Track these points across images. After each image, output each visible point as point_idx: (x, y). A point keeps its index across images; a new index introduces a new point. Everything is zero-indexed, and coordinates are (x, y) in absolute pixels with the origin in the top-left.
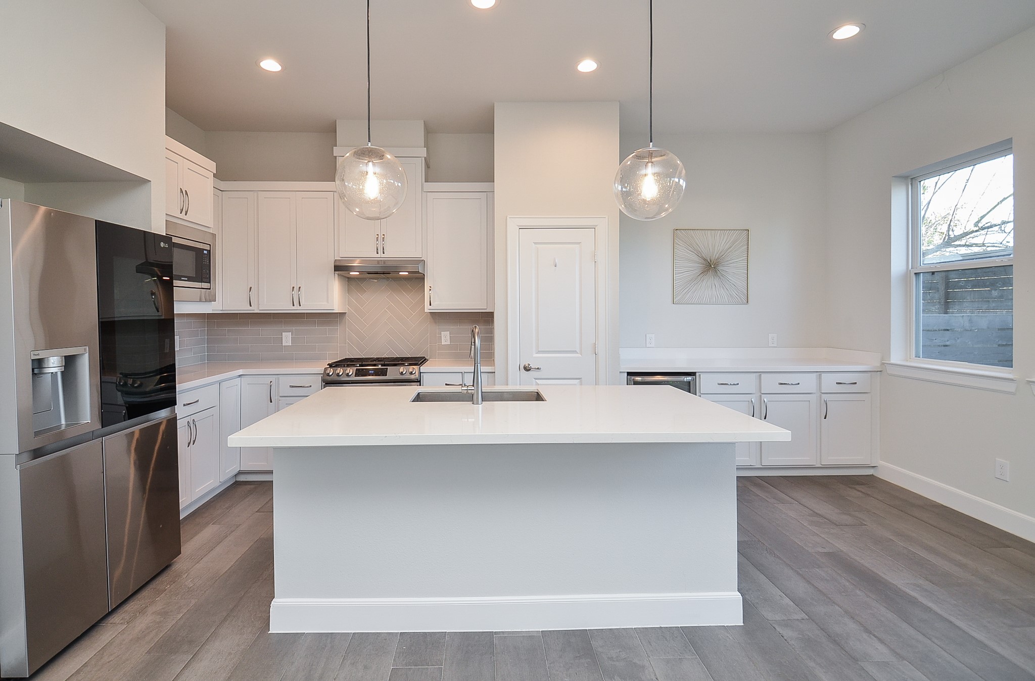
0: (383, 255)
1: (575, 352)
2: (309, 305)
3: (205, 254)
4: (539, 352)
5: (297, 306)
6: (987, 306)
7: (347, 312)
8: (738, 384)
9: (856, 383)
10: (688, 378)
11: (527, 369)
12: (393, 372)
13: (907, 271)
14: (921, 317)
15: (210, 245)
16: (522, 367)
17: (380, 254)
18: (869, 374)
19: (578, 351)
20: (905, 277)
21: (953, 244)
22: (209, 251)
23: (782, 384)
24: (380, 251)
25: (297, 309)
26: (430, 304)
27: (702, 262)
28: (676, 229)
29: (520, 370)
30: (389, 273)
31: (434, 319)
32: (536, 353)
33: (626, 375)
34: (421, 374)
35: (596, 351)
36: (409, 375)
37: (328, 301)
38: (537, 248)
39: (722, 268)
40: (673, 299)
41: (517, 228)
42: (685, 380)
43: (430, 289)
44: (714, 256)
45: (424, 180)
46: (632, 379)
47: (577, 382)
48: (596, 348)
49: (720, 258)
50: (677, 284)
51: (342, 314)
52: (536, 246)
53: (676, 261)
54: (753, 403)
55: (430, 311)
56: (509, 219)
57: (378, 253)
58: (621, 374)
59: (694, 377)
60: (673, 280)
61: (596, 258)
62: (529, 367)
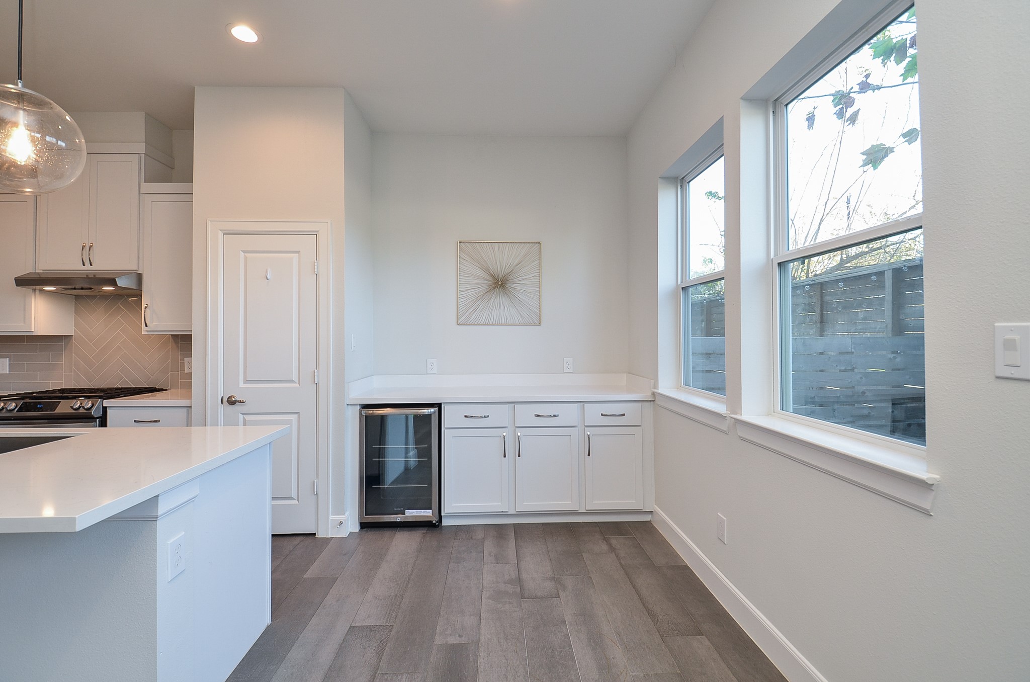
0: (90, 268)
1: (292, 381)
4: (246, 381)
6: (855, 328)
7: (73, 334)
8: (488, 416)
9: (624, 415)
10: (429, 411)
11: (232, 402)
12: (64, 407)
13: (677, 287)
14: (791, 340)
16: (225, 400)
17: (88, 267)
18: (639, 404)
19: (295, 378)
20: (674, 295)
21: (845, 266)
23: (538, 416)
24: (88, 263)
26: (146, 326)
27: (489, 278)
28: (460, 242)
29: (222, 403)
30: (91, 289)
31: (176, 343)
32: (244, 383)
33: (358, 407)
34: (105, 409)
35: (316, 380)
36: (82, 410)
37: (24, 322)
38: (246, 258)
39: (511, 285)
40: (458, 319)
41: (221, 234)
42: (426, 412)
43: (146, 307)
44: (503, 272)
45: (142, 180)
46: (364, 412)
47: (294, 417)
48: (316, 376)
49: (509, 274)
50: (461, 303)
51: (68, 337)
52: (245, 256)
53: (460, 277)
54: (504, 438)
55: (146, 333)
56: (209, 223)
57: (84, 265)
58: (349, 406)
59: (437, 408)
60: (458, 298)
61: (316, 269)
62: (234, 400)
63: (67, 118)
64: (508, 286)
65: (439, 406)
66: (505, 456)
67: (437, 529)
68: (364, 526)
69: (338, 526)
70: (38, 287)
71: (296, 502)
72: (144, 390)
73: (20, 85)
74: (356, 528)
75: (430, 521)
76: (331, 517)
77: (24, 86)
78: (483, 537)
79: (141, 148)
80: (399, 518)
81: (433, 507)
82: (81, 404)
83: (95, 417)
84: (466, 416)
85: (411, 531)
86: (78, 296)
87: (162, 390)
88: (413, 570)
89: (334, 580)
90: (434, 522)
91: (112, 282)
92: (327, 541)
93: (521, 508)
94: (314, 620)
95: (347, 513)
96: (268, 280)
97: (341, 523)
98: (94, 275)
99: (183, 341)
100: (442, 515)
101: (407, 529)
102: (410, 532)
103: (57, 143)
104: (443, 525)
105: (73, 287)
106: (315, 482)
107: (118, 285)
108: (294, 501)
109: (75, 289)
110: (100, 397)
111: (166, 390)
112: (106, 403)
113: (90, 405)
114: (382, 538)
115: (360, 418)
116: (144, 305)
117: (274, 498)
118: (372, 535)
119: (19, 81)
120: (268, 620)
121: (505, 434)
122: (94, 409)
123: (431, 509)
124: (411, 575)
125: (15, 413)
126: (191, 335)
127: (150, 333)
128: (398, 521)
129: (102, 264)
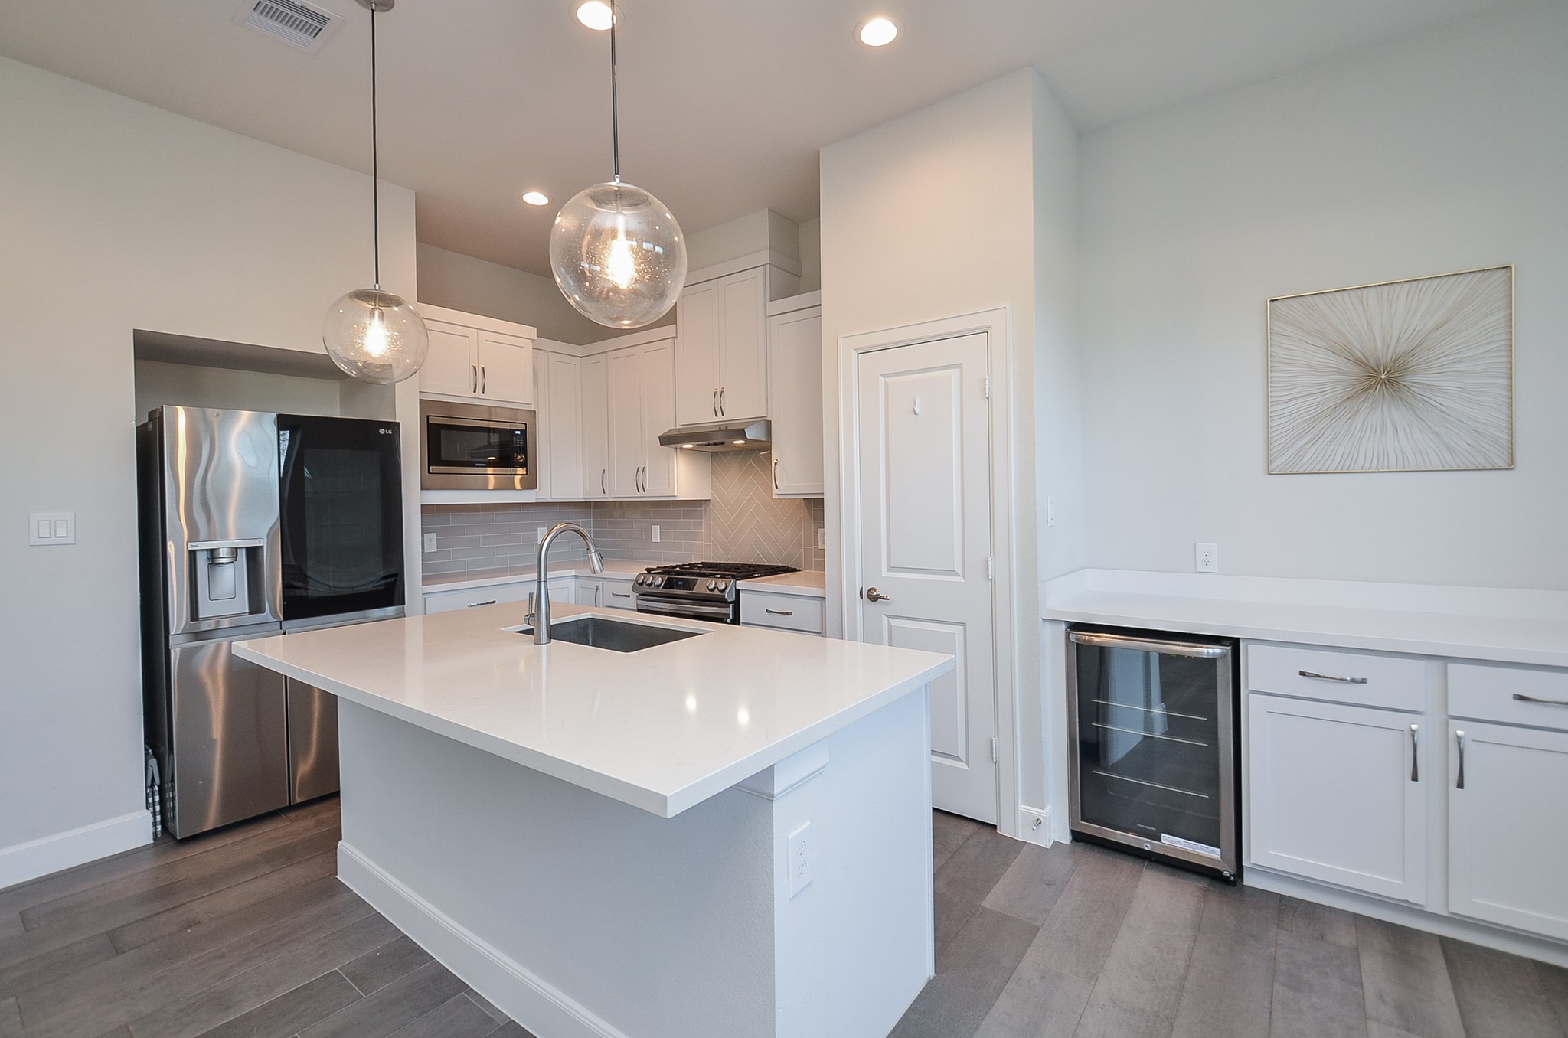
0: (722, 419)
1: (953, 572)
2: (654, 491)
3: (518, 434)
4: (891, 569)
5: (642, 493)
7: (710, 498)
8: (1364, 681)
10: (1211, 651)
11: (873, 597)
12: (701, 586)
15: (526, 424)
16: (865, 593)
17: (720, 418)
19: (958, 568)
22: (524, 432)
23: (1522, 698)
24: (719, 414)
25: (641, 496)
26: (777, 488)
27: (1354, 369)
28: (1271, 301)
29: (862, 598)
30: (723, 443)
31: (809, 509)
32: (888, 571)
33: (1064, 627)
34: (738, 592)
35: (990, 574)
36: (716, 592)
37: (669, 486)
38: (886, 384)
39: (1418, 379)
40: (1269, 462)
41: (855, 354)
42: (1202, 653)
43: (776, 463)
44: (1391, 351)
45: (768, 299)
46: (1074, 636)
47: (957, 630)
48: (990, 567)
49: (1412, 352)
50: (1276, 429)
51: (704, 502)
52: (885, 381)
53: (1274, 374)
54: (1413, 736)
55: (777, 497)
56: (841, 341)
57: (716, 416)
58: (1047, 624)
59: (1229, 648)
60: (1268, 419)
61: (987, 390)
62: (875, 594)
63: (668, 215)
64: (1408, 380)
65: (1235, 643)
66: (1415, 778)
67: (1233, 888)
68: (1077, 837)
69: (1035, 828)
70: (679, 445)
71: (964, 766)
72: (776, 569)
73: (617, 180)
74: (1066, 839)
75: (1218, 870)
76: (1022, 807)
77: (620, 181)
78: (1354, 943)
79: (765, 257)
80: (1148, 845)
81: (1223, 843)
82: (716, 584)
83: (729, 601)
84: (1302, 674)
85: (1173, 875)
86: (715, 452)
87: (795, 570)
88: (1188, 968)
89: (1034, 931)
90: (1226, 873)
91: (741, 434)
92: (1016, 845)
93: (1459, 908)
94: (1003, 1003)
95: (1049, 807)
96: (916, 414)
97: (1038, 822)
98: (726, 427)
99: (815, 506)
100: (1244, 864)
101: (1165, 868)
102: (1171, 878)
103: (654, 249)
104: (1245, 883)
105: (707, 443)
106: (994, 742)
107: (748, 437)
108: (961, 763)
109: (709, 445)
110: (733, 577)
111: (799, 570)
112: (740, 584)
113: (723, 587)
114: (1115, 873)
115: (1067, 646)
116: (774, 461)
117: (934, 752)
118: (1094, 861)
119: (617, 175)
120: (929, 971)
121: (1414, 727)
122: (727, 591)
123: (1218, 847)
124: (1184, 978)
125: (661, 590)
126: (823, 499)
127: (782, 497)
128: (1146, 849)
129: (734, 413)
